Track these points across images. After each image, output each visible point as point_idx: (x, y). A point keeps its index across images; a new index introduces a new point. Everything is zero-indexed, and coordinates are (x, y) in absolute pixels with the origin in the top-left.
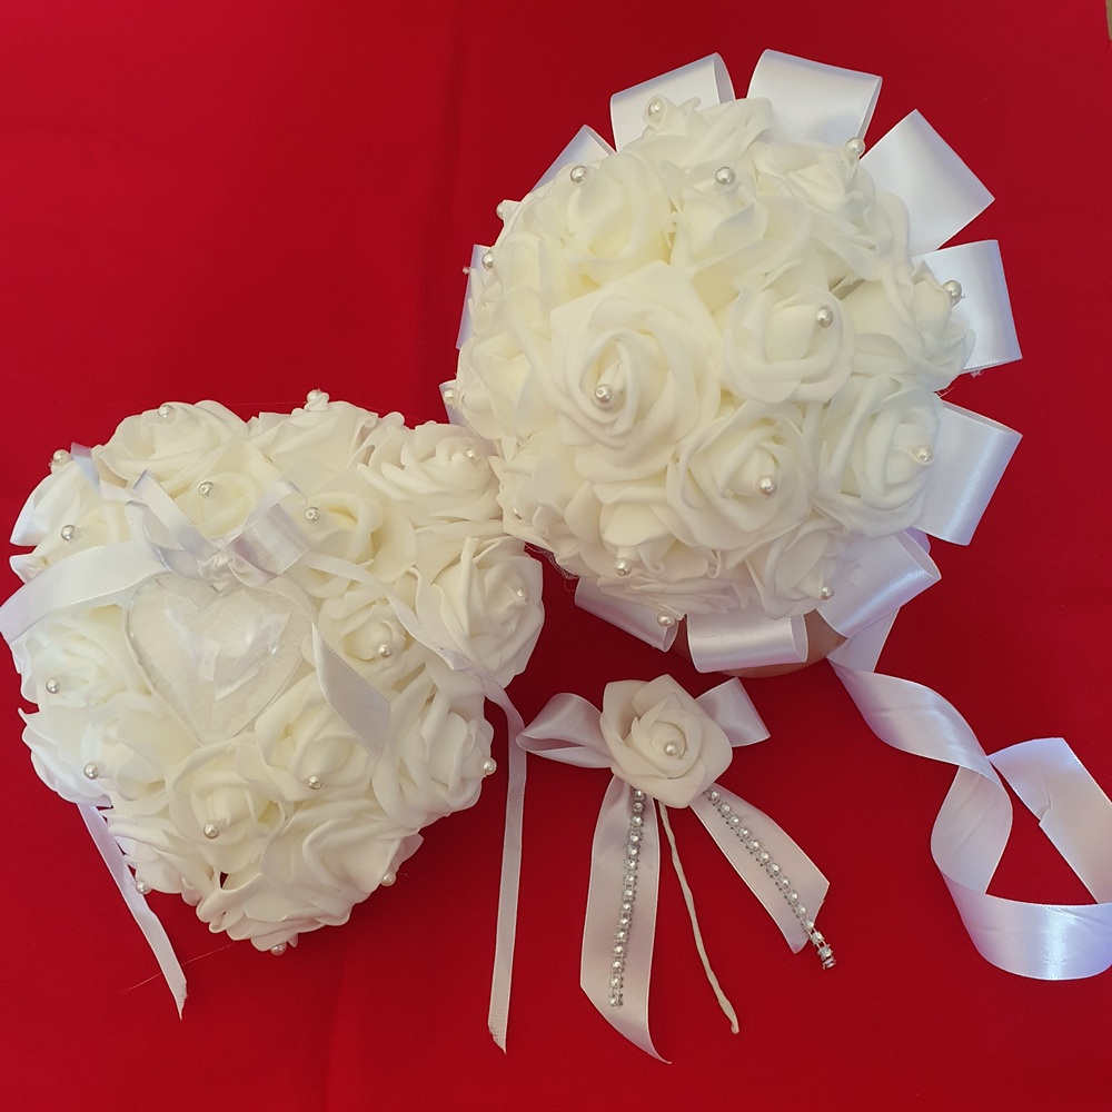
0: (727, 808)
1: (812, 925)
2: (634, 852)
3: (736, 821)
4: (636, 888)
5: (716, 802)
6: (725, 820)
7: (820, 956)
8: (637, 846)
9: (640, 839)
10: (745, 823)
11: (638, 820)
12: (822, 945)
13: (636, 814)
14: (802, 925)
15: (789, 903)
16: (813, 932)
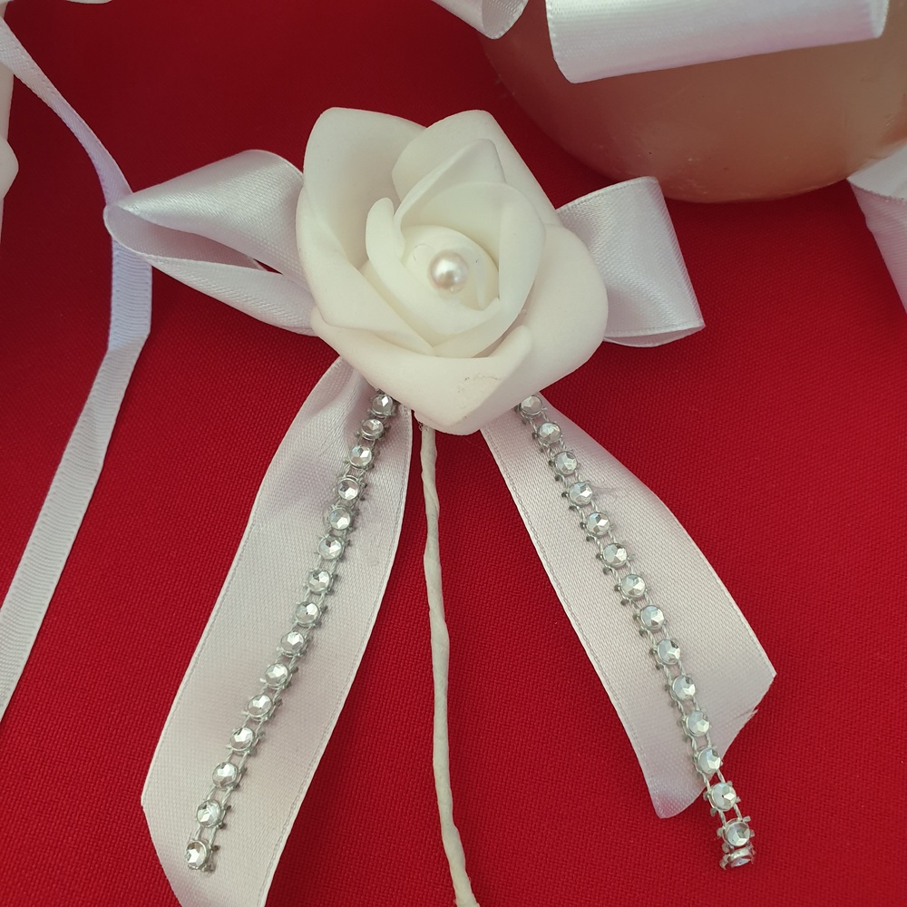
0: (570, 464)
1: (715, 764)
2: (344, 522)
3: (587, 493)
4: (331, 602)
5: (550, 447)
6: (559, 488)
7: (721, 841)
8: (354, 510)
9: (361, 498)
10: (605, 503)
11: (366, 453)
12: (731, 815)
13: (364, 442)
14: (693, 759)
15: (673, 704)
16: (715, 780)
